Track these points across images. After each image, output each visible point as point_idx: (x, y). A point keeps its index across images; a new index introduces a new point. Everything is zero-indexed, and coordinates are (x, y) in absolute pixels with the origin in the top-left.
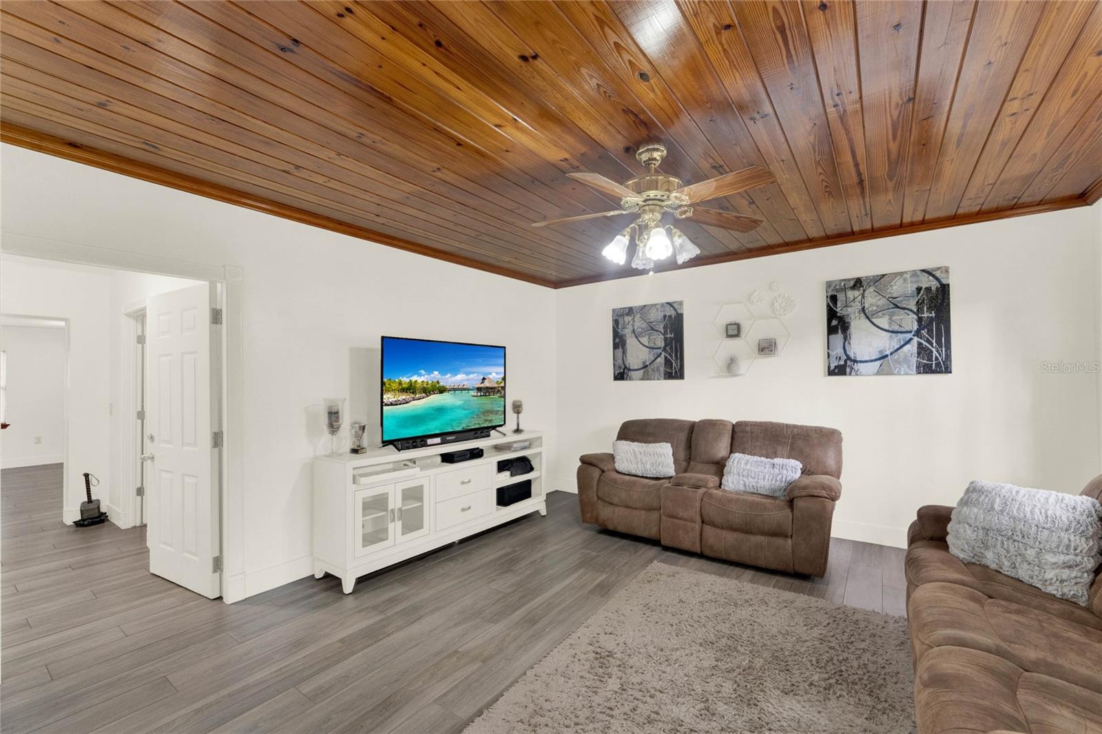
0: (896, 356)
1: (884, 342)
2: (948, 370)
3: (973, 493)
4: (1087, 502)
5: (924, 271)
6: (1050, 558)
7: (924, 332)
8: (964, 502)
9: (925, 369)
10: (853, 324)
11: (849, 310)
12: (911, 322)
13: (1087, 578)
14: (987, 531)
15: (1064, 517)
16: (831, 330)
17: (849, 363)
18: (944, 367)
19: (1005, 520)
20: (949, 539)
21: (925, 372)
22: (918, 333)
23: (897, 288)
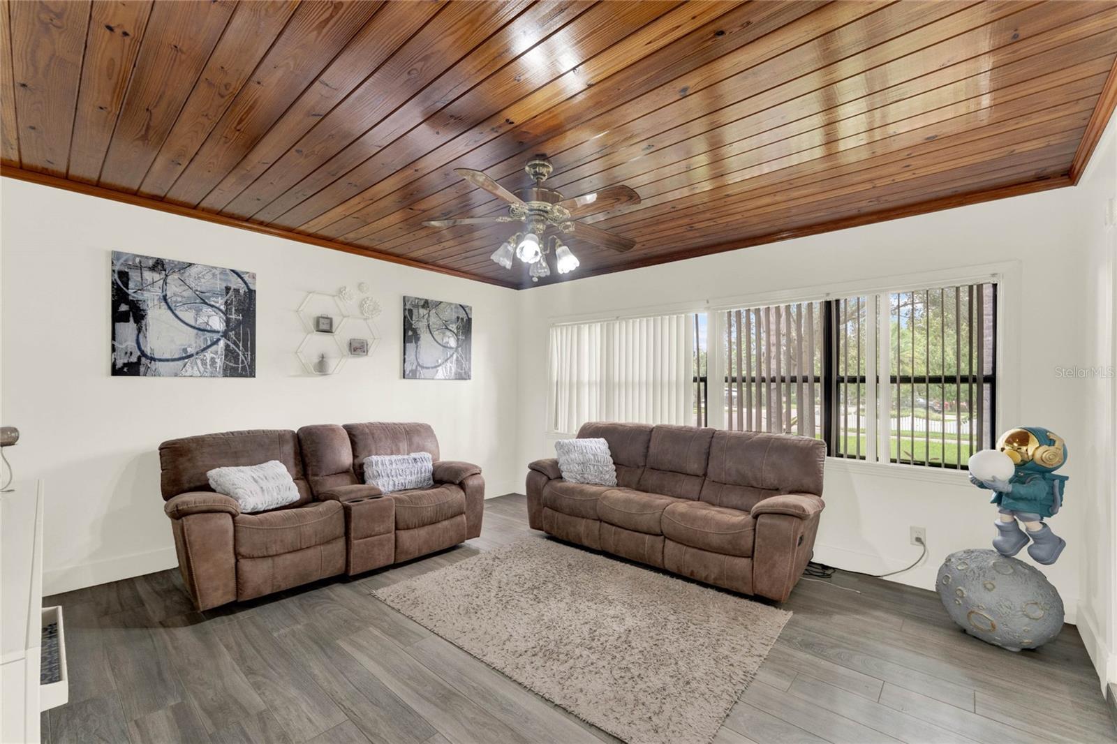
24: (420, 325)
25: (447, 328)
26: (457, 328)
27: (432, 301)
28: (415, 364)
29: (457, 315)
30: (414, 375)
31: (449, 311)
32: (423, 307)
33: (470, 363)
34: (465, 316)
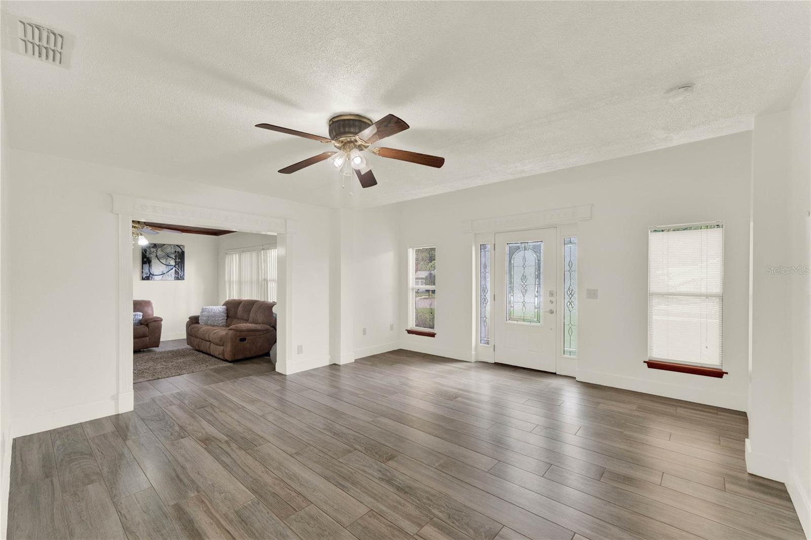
0: (167, 274)
1: (163, 268)
2: (183, 279)
3: (203, 310)
4: (224, 307)
5: (177, 245)
6: (220, 319)
7: (177, 266)
8: (202, 312)
9: (177, 278)
10: (153, 261)
11: (152, 255)
12: (172, 263)
13: (225, 321)
14: (208, 317)
15: (221, 310)
16: (144, 263)
17: (151, 275)
18: (182, 278)
19: (212, 313)
20: (200, 321)
21: (177, 280)
22: (175, 266)
23: (169, 250)
24: (153, 256)
25: (168, 256)
26: (175, 256)
27: (158, 244)
28: (149, 273)
29: (174, 250)
30: (148, 278)
31: (170, 248)
32: (153, 247)
33: (184, 272)
34: (180, 251)
